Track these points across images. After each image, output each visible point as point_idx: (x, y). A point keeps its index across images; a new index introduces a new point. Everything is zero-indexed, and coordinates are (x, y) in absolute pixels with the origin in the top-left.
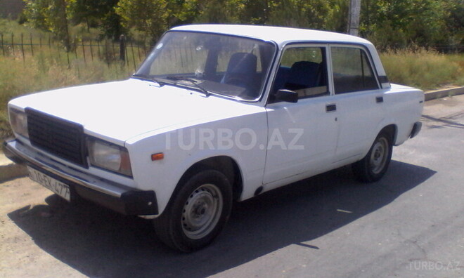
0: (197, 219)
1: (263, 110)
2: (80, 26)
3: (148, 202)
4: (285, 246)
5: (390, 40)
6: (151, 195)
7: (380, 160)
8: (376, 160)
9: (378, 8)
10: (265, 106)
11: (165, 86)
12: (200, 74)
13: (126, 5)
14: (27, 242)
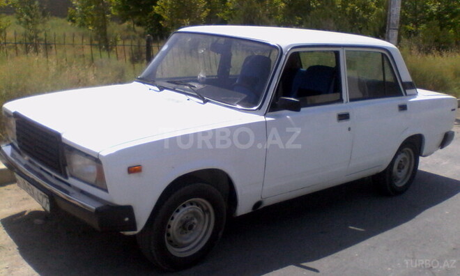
0: (184, 236)
1: (262, 119)
2: (126, 24)
3: (125, 217)
4: (282, 267)
5: (436, 41)
6: (128, 210)
7: (404, 171)
8: (400, 171)
9: (428, 8)
10: (265, 115)
11: (165, 91)
12: (203, 78)
13: (166, 4)
14: (12, 252)
